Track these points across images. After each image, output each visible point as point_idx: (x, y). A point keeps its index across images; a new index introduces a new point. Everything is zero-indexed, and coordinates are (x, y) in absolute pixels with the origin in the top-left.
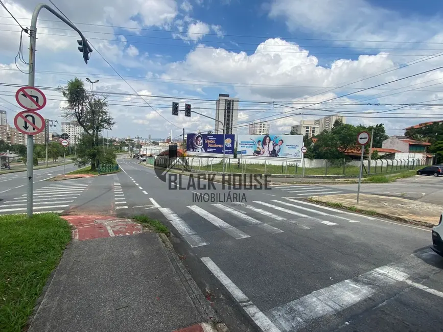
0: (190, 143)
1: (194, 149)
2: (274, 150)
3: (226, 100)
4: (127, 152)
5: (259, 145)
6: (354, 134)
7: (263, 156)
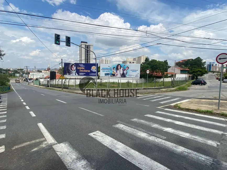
0: (66, 69)
1: (70, 73)
2: (123, 73)
3: (85, 45)
4: (19, 77)
5: (114, 70)
6: (158, 64)
7: (117, 77)
